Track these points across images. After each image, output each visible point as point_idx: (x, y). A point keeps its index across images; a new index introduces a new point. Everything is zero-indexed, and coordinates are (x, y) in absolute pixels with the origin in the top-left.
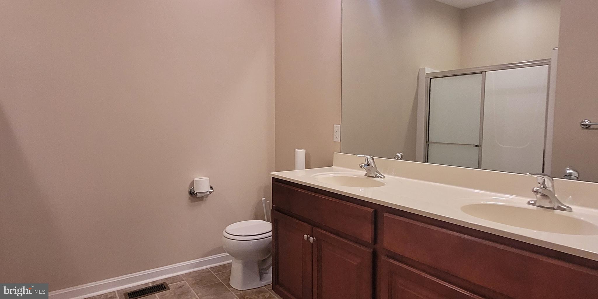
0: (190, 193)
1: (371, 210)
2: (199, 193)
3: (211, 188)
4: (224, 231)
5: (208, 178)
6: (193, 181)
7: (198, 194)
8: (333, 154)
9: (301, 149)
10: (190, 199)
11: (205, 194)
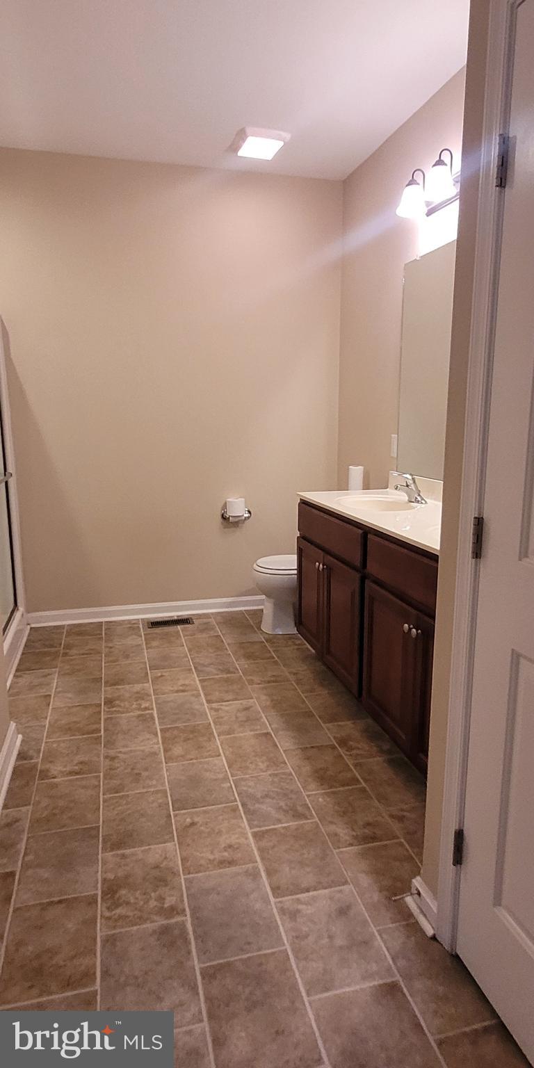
0: (223, 515)
1: (360, 531)
2: (232, 516)
3: (249, 512)
4: (255, 565)
5: (243, 499)
6: (226, 503)
7: (231, 518)
8: (388, 475)
9: (358, 465)
10: (222, 523)
11: (240, 519)
